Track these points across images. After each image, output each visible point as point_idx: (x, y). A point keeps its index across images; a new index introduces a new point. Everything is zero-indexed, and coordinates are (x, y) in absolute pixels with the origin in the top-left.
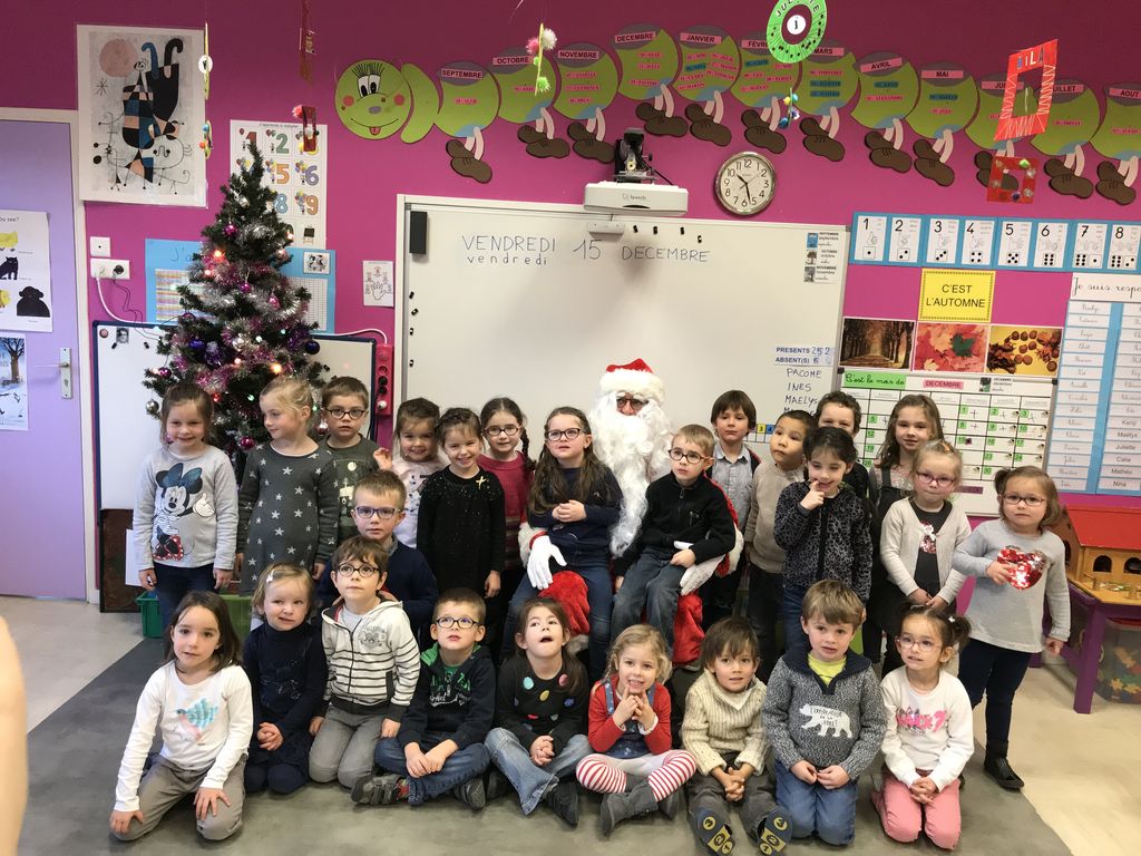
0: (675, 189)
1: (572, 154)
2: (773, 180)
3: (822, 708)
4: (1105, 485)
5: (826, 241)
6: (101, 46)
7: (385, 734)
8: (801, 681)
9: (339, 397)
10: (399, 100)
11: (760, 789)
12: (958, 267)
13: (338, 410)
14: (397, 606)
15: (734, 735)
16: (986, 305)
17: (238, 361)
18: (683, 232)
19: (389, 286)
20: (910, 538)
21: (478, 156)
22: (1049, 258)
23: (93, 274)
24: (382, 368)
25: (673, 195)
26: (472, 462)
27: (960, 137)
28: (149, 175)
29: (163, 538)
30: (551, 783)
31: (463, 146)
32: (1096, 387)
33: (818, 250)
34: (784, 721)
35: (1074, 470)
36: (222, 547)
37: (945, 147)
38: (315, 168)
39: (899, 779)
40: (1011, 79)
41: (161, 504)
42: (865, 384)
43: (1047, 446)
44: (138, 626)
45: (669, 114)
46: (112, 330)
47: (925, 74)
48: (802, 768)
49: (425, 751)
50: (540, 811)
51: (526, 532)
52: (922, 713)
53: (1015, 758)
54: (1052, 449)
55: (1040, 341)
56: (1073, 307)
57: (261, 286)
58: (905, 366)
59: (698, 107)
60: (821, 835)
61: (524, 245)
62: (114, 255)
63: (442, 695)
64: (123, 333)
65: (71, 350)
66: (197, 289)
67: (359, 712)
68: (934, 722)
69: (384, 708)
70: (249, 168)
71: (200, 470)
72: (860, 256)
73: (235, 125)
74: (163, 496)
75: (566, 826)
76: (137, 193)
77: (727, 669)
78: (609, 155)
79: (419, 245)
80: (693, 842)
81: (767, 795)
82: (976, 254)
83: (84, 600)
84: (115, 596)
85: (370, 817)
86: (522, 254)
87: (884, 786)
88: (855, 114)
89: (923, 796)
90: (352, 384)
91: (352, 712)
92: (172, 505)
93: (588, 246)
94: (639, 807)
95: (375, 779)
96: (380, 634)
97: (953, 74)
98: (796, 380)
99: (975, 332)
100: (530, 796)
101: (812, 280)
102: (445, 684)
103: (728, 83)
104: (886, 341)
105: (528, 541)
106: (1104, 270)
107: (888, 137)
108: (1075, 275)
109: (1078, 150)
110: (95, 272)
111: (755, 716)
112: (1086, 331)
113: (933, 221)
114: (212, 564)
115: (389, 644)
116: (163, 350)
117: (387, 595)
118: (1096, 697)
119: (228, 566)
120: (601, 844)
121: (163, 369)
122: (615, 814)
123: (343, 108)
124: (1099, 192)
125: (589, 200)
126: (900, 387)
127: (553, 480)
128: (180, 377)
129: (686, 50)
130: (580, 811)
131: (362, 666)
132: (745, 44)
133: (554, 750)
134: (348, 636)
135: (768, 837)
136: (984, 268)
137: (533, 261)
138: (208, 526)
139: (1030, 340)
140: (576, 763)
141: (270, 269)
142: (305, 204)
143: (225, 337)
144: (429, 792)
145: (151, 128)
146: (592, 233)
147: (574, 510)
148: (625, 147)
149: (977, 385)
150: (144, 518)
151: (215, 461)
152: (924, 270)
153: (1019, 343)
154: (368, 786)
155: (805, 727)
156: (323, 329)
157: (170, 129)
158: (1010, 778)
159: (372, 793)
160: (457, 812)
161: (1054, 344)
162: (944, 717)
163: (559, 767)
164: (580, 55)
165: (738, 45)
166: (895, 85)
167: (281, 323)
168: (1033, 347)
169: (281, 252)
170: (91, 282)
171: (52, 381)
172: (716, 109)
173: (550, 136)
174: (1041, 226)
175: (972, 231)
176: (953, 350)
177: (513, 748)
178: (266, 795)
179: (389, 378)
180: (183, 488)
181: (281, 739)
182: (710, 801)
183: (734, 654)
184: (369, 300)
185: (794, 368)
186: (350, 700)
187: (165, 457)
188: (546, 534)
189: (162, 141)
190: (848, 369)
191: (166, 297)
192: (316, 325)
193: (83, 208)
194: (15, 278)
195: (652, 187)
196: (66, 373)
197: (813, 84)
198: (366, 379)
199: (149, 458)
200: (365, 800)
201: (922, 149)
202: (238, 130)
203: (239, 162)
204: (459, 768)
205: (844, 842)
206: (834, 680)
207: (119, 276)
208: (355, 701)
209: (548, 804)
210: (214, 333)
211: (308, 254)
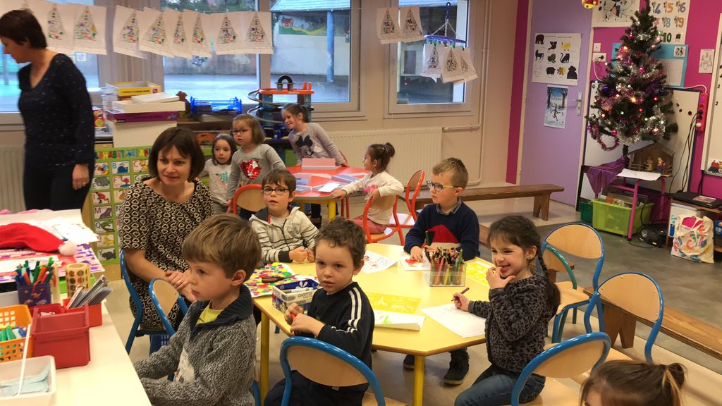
19: (711, 62)
24: (701, 105)
65: (583, 94)
76: (612, 22)
110: (594, 59)
142: (678, 22)
156: (679, 85)
169: (653, 46)
170: (592, 63)
171: (574, 108)
179: (705, 111)
184: (701, 70)
193: (593, 30)
194: (568, 63)
196: (579, 104)
198: (694, 110)
203: (653, 4)
207: (602, 60)
211: (676, 47)
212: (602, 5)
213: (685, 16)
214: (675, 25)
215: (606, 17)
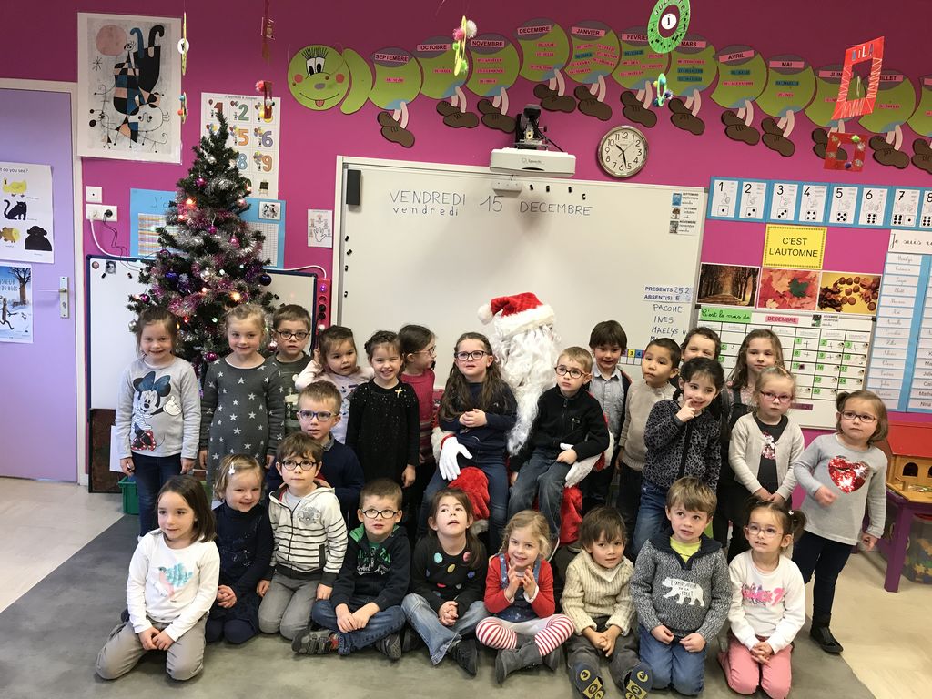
0: (565, 155)
1: (481, 124)
2: (646, 149)
3: (681, 581)
4: (914, 405)
5: (688, 201)
6: (97, 31)
7: (320, 596)
8: (663, 558)
9: (288, 322)
10: (340, 79)
11: (626, 647)
12: (796, 223)
13: (287, 333)
14: (330, 491)
15: (606, 602)
16: (819, 255)
17: (204, 290)
18: (570, 191)
19: (329, 231)
20: (754, 446)
21: (403, 125)
22: (872, 217)
23: (87, 217)
24: (322, 298)
25: (564, 160)
26: (392, 375)
27: (801, 117)
28: (134, 136)
29: (139, 432)
30: (455, 640)
31: (391, 117)
32: (908, 324)
33: (681, 207)
34: (648, 592)
35: (889, 392)
36: (187, 440)
37: (787, 125)
38: (270, 133)
39: (742, 642)
40: (847, 69)
41: (138, 405)
42: (718, 318)
43: (866, 372)
44: (120, 505)
45: (561, 93)
46: (102, 263)
47: (773, 64)
48: (661, 632)
49: (352, 611)
50: (445, 662)
51: (438, 435)
52: (764, 589)
53: (836, 627)
54: (871, 375)
55: (862, 286)
56: (890, 258)
57: (224, 229)
58: (751, 304)
59: (584, 88)
60: (676, 687)
61: (440, 199)
62: (105, 202)
63: (367, 566)
64: (111, 265)
65: (68, 279)
66: (173, 231)
67: (297, 578)
68: (774, 596)
69: (318, 575)
70: (216, 132)
71: (169, 377)
72: (715, 213)
73: (205, 97)
74: (139, 398)
75: (468, 676)
76: (125, 151)
77: (603, 551)
78: (512, 127)
79: (354, 198)
80: (571, 690)
81: (632, 653)
82: (812, 213)
83: (76, 483)
84: (101, 480)
85: (307, 663)
86: (438, 206)
87: (729, 647)
88: (715, 96)
89: (761, 657)
90: (298, 311)
91: (291, 577)
92: (147, 406)
93: (492, 199)
94: (527, 661)
95: (312, 633)
96: (316, 514)
97: (795, 65)
98: (661, 314)
99: (809, 277)
100: (438, 650)
101: (676, 232)
102: (370, 557)
103: (609, 69)
104: (736, 283)
105: (440, 442)
106: (917, 229)
107: (740, 115)
108: (893, 232)
109: (898, 128)
110: (89, 215)
111: (622, 587)
112: (901, 278)
113: (776, 185)
114: (180, 454)
115: (322, 523)
116: (144, 279)
117: (323, 482)
118: (903, 578)
119: (192, 456)
120: (496, 690)
121: (143, 295)
122: (507, 666)
123: (294, 85)
124: (914, 164)
125: (494, 164)
126: (746, 321)
127: (461, 392)
128: (157, 302)
129: (576, 42)
130: (479, 664)
131: (300, 538)
132: (624, 37)
133: (457, 613)
134: (289, 514)
135: (633, 688)
136: (818, 225)
137: (447, 213)
138: (176, 423)
139: (854, 285)
140: (476, 624)
141: (232, 215)
142: (261, 162)
143: (195, 270)
144: (355, 645)
145: (137, 98)
146: (495, 190)
147: (477, 417)
148: (525, 120)
149: (810, 321)
150: (123, 416)
151: (180, 370)
152: (768, 225)
153: (846, 286)
154: (306, 639)
155: (666, 596)
156: (274, 265)
157: (152, 99)
158: (831, 644)
159: (309, 644)
160: (377, 662)
161: (874, 288)
162: (782, 594)
163: (462, 627)
164: (489, 44)
165: (619, 38)
166: (748, 72)
167: (240, 260)
168: (856, 290)
169: (241, 201)
170: (86, 223)
171: (52, 304)
172: (599, 90)
173: (463, 110)
174: (866, 191)
175: (808, 194)
176: (791, 291)
177: (424, 610)
178: (222, 644)
179: (327, 306)
180: (155, 392)
181: (235, 599)
182: (586, 657)
183: (609, 539)
184: (312, 242)
185: (659, 304)
186: (290, 567)
187: (141, 367)
188: (454, 436)
189: (145, 109)
190: (703, 305)
191: (147, 236)
192: (269, 262)
193: (80, 162)
194: (24, 219)
195: (547, 153)
196: (64, 298)
197: (680, 71)
198: (308, 306)
199: (128, 368)
200: (302, 650)
201: (769, 125)
202: (208, 100)
203: (208, 127)
204: (381, 626)
205: (694, 693)
206: (692, 559)
207: (109, 219)
208: (294, 568)
209: (452, 657)
210: (185, 267)
211: (262, 204)
212: (96, 116)
213: (274, 152)
214: (256, 166)
215: (109, 141)
